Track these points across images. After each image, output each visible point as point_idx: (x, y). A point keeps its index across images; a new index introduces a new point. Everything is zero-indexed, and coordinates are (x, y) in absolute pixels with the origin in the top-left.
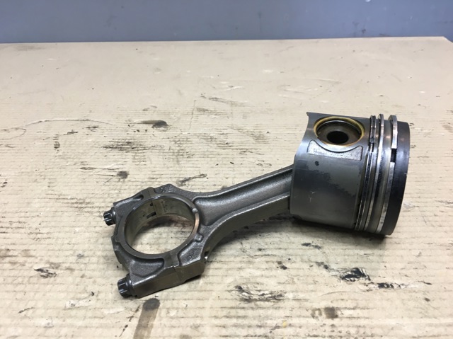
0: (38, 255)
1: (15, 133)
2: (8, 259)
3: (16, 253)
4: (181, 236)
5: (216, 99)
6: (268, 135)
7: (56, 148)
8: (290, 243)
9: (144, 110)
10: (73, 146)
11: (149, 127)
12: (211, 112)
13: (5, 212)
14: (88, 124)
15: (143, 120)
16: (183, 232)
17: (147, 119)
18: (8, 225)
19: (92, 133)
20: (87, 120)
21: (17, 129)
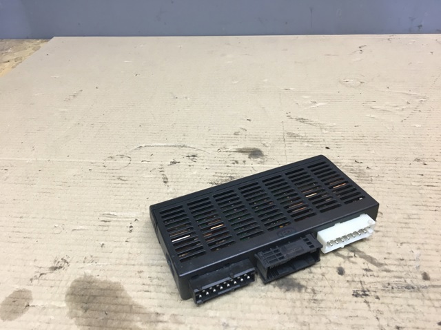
0: (187, 322)
1: (122, 161)
2: (160, 325)
3: (165, 318)
4: (315, 305)
5: (302, 120)
6: (368, 171)
7: (165, 182)
8: (426, 321)
9: (235, 134)
10: (180, 180)
11: (245, 157)
12: (303, 139)
13: (141, 265)
14: (187, 151)
15: (236, 147)
16: (315, 300)
17: (241, 147)
18: (149, 282)
19: (193, 163)
20: (184, 146)
21: (122, 156)
